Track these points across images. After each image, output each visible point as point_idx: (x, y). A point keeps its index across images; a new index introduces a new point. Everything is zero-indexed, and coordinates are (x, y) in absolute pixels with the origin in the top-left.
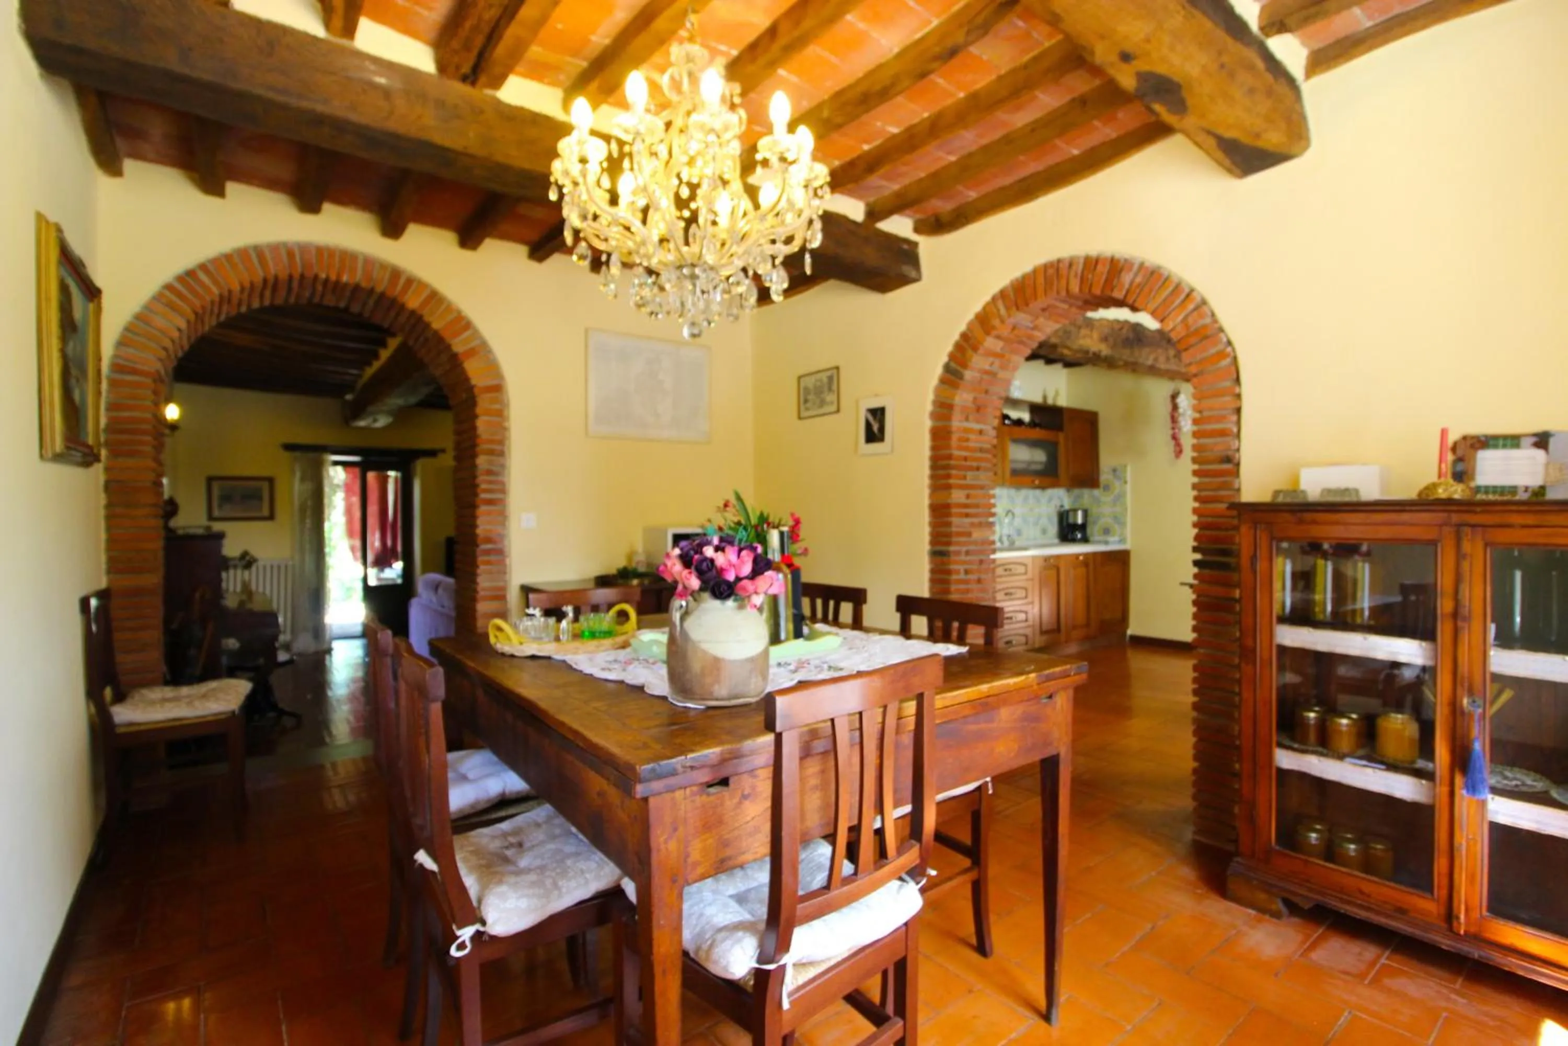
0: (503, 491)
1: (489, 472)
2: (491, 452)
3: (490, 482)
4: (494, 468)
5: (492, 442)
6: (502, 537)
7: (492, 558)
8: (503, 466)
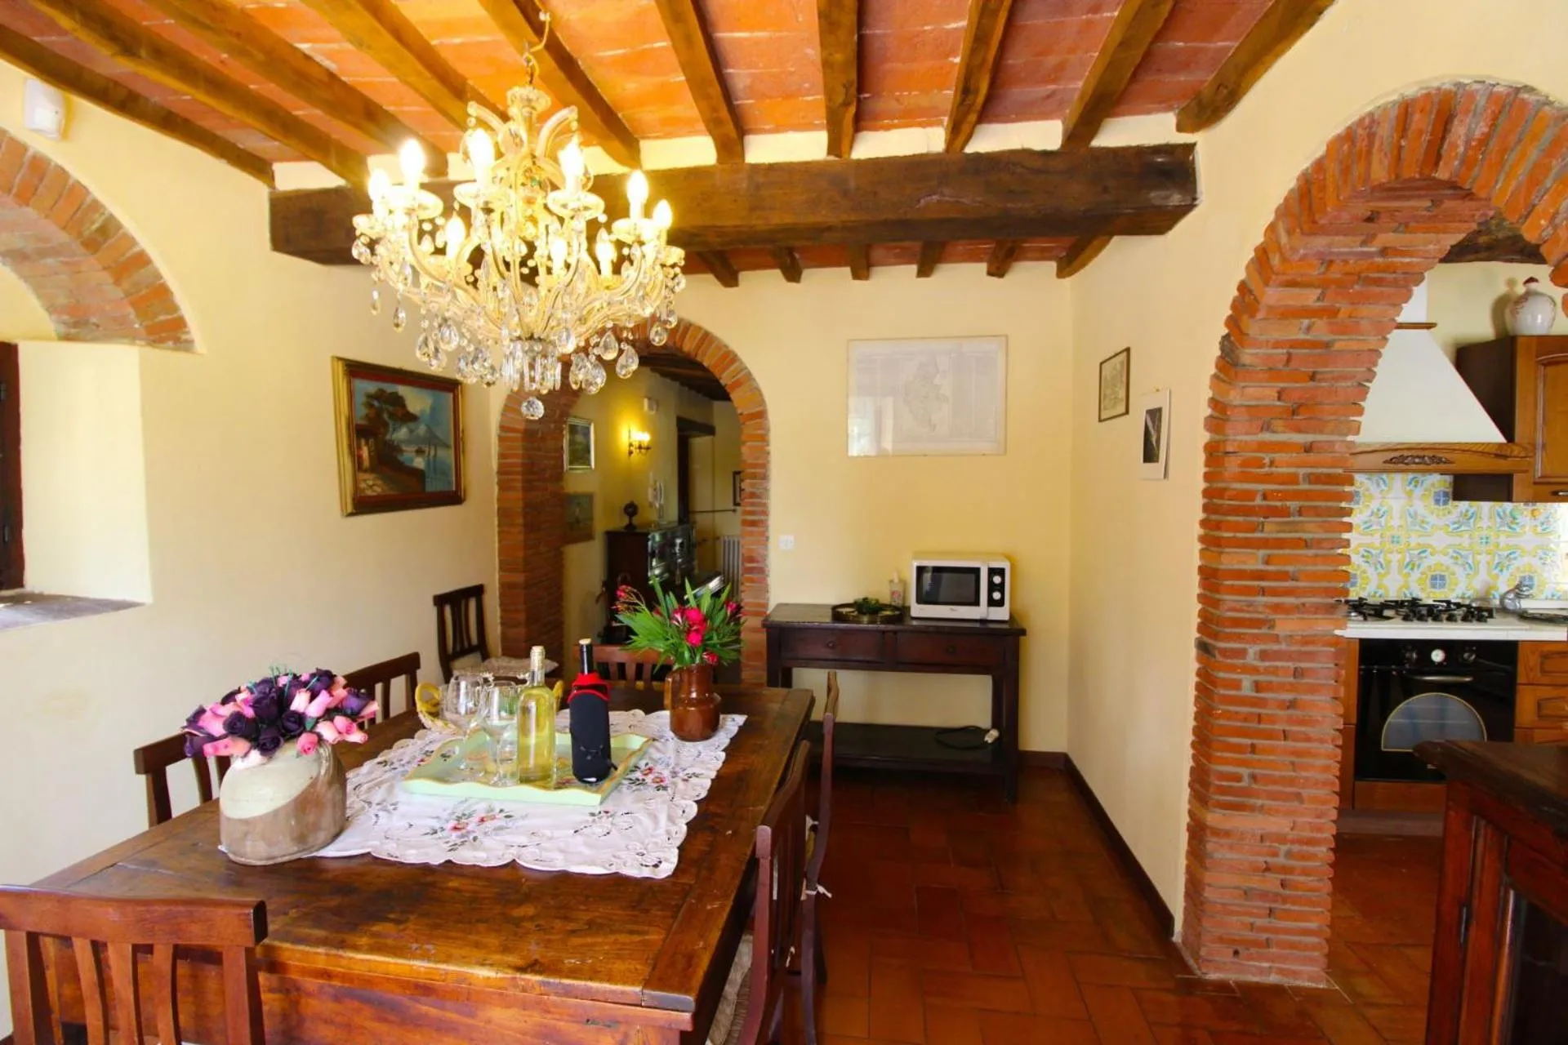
0: (765, 513)
1: (753, 495)
2: (754, 476)
3: (753, 504)
4: (758, 492)
5: (755, 466)
6: (764, 558)
7: (755, 576)
8: (766, 490)
